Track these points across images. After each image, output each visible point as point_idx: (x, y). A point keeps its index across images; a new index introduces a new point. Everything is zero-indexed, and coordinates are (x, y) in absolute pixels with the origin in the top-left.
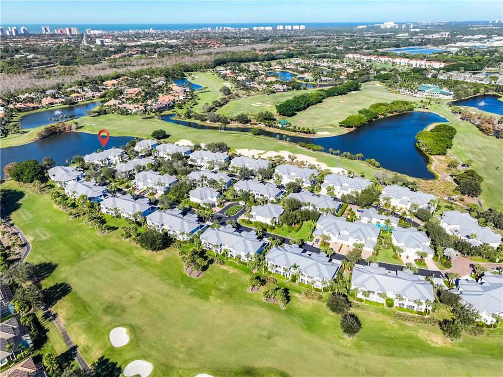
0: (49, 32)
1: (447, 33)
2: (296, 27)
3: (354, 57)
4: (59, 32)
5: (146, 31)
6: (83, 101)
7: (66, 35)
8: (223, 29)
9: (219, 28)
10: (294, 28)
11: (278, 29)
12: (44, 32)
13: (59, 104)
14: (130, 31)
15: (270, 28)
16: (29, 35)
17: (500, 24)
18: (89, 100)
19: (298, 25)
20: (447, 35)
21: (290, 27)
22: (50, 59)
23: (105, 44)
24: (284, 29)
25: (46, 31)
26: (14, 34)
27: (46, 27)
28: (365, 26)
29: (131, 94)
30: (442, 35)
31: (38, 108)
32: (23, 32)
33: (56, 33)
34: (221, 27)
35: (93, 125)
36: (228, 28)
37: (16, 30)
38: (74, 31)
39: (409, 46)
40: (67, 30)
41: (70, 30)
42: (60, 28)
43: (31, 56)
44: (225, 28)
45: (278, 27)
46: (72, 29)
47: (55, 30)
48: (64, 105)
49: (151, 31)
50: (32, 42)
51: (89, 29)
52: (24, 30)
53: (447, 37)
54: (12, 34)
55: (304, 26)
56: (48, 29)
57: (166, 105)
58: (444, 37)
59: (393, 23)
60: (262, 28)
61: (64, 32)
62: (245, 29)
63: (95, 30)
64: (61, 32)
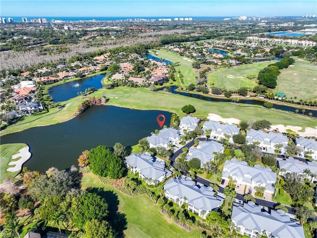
0: (27, 21)
1: (293, 23)
2: (187, 19)
3: (253, 39)
4: (34, 21)
5: (90, 21)
6: (89, 74)
7: (39, 23)
8: (139, 20)
9: (137, 20)
10: (185, 20)
11: (175, 20)
12: (23, 21)
13: (72, 77)
14: (80, 21)
15: (170, 20)
16: (15, 24)
17: (316, 18)
18: (93, 73)
19: (188, 18)
20: (293, 24)
21: (182, 19)
22: (40, 40)
23: (71, 29)
24: (179, 20)
25: (25, 20)
26: (4, 22)
27: (25, 18)
28: (229, 19)
29: (125, 68)
30: (289, 24)
31: (58, 81)
32: (9, 21)
33: (31, 22)
34: (138, 19)
35: (116, 98)
36: (143, 19)
37: (5, 20)
38: (44, 20)
39: (276, 31)
40: (39, 20)
41: (41, 20)
42: (34, 19)
43: (25, 38)
44: (140, 19)
45: (175, 19)
46: (43, 19)
47: (31, 20)
48: (77, 77)
49: (94, 21)
50: (19, 28)
51: (53, 20)
52: (11, 20)
53: (292, 25)
54: (3, 22)
55: (192, 19)
56: (26, 19)
57: (163, 78)
58: (291, 25)
59: (246, 17)
60: (165, 20)
61: (37, 21)
62: (154, 20)
63: (58, 20)
64: (35, 21)
